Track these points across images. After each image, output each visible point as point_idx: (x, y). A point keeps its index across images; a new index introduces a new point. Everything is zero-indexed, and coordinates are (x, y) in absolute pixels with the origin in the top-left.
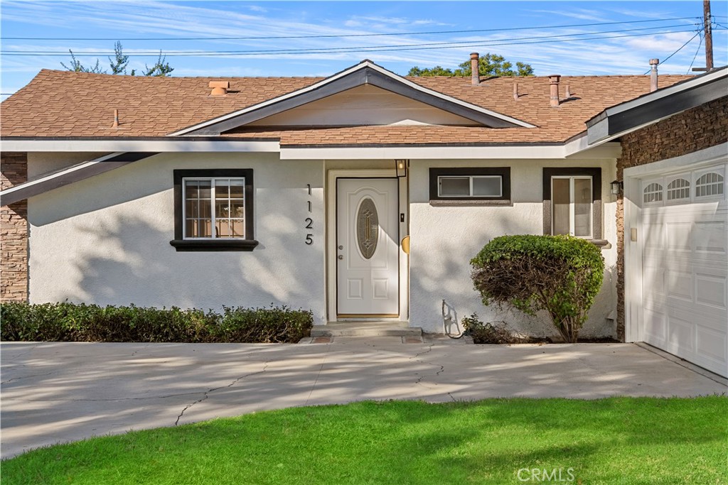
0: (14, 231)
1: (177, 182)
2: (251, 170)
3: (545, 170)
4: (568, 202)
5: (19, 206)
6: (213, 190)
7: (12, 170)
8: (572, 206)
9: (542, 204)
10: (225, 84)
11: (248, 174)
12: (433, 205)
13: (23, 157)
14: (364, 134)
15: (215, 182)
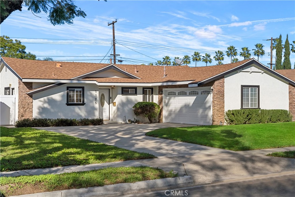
0: (29, 101)
1: (67, 89)
2: (84, 87)
3: (143, 88)
4: (147, 95)
5: (31, 95)
6: (75, 92)
7: (29, 86)
8: (148, 95)
9: (142, 95)
10: (60, 64)
11: (83, 88)
12: (122, 95)
13: (31, 83)
14: (107, 80)
15: (76, 89)
